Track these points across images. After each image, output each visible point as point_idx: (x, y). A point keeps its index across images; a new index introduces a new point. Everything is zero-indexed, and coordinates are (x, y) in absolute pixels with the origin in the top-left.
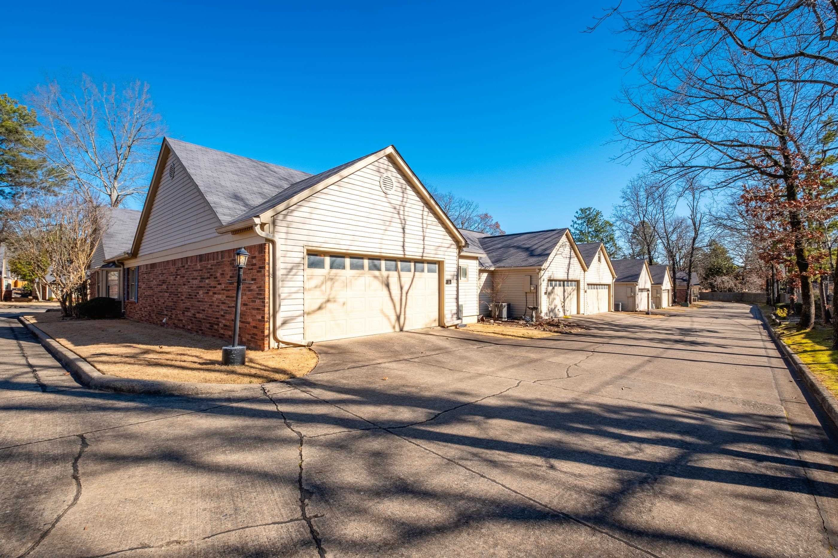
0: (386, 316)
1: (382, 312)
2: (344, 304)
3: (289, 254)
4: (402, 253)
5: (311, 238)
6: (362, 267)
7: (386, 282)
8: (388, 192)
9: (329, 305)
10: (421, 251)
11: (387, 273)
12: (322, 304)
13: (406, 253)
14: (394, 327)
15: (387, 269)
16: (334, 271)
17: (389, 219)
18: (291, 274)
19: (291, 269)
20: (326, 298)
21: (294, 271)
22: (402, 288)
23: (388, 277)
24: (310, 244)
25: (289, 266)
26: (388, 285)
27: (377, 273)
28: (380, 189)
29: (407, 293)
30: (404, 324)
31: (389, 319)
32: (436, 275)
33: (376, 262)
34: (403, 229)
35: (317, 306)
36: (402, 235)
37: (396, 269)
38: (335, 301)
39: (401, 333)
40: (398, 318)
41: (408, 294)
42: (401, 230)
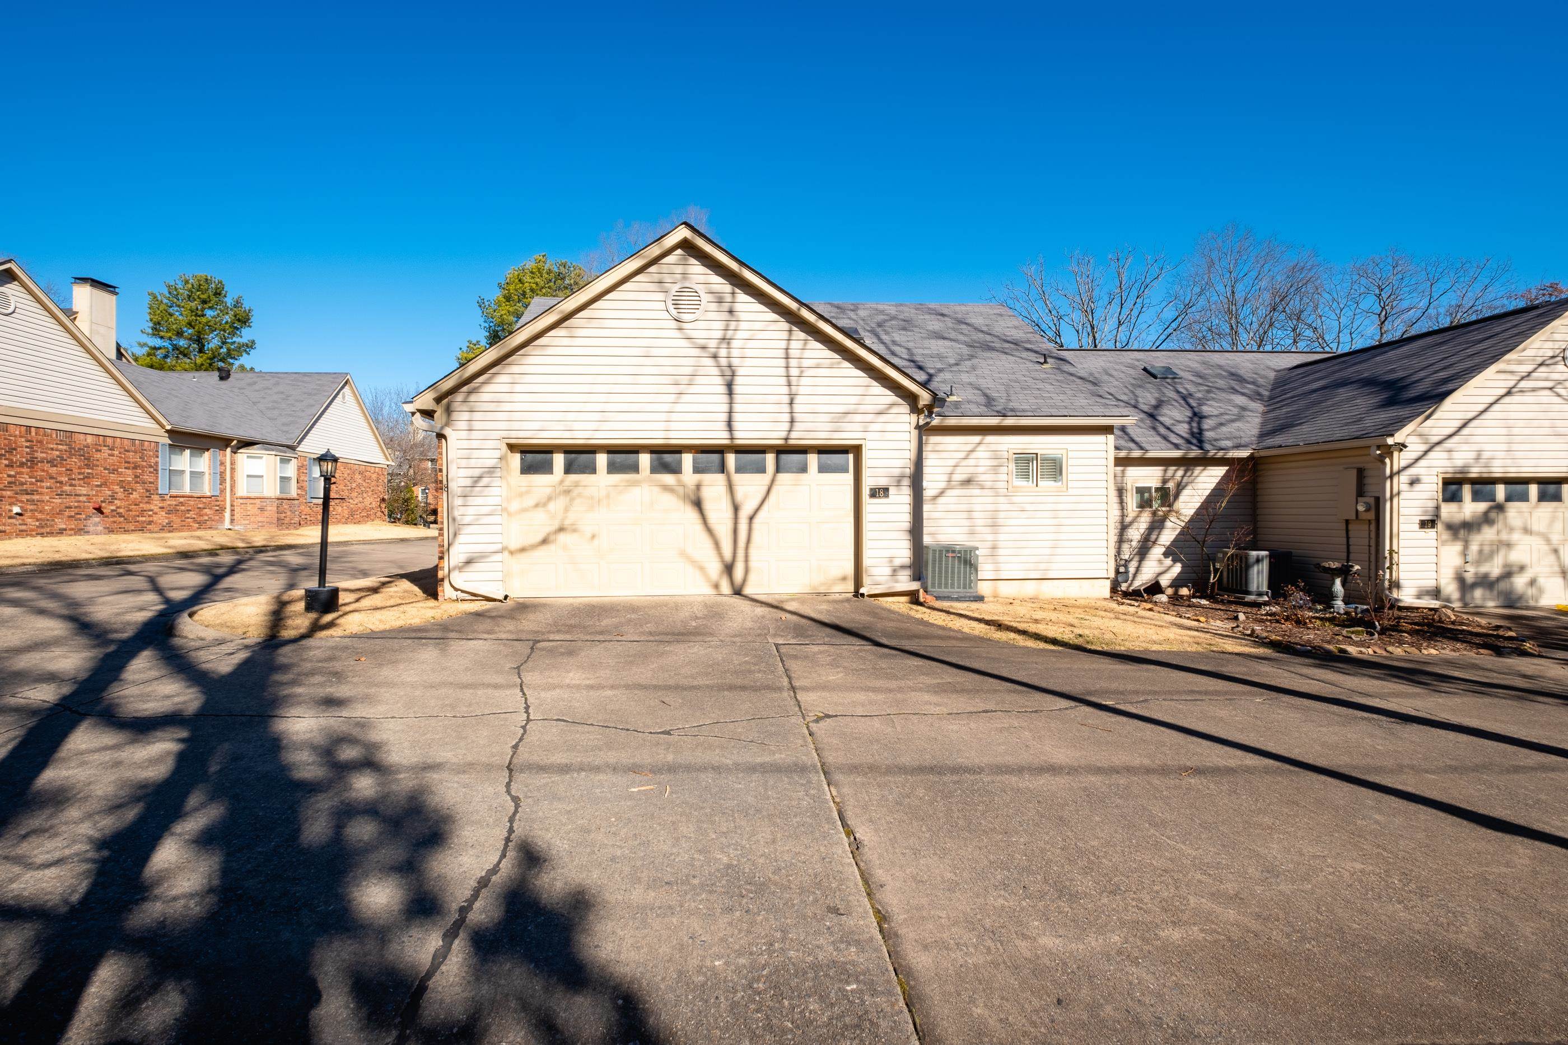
0: (693, 562)
1: (683, 554)
2: (593, 537)
3: (476, 454)
4: (726, 435)
5: (516, 425)
6: (635, 468)
7: (693, 497)
8: (685, 317)
9: (562, 537)
10: (786, 426)
11: (698, 476)
12: (549, 534)
13: (737, 434)
14: (716, 586)
15: (697, 470)
16: (573, 477)
17: (688, 371)
18: (481, 484)
19: (480, 477)
20: (556, 525)
21: (485, 481)
22: (736, 509)
23: (698, 487)
24: (514, 434)
25: (477, 472)
26: (698, 504)
27: (669, 479)
28: (666, 315)
29: (751, 519)
30: (744, 581)
31: (702, 569)
32: (849, 477)
33: (668, 458)
34: (730, 386)
35: (539, 538)
36: (725, 399)
37: (722, 468)
38: (575, 531)
39: (736, 600)
40: (729, 569)
41: (757, 520)
42: (723, 389)
